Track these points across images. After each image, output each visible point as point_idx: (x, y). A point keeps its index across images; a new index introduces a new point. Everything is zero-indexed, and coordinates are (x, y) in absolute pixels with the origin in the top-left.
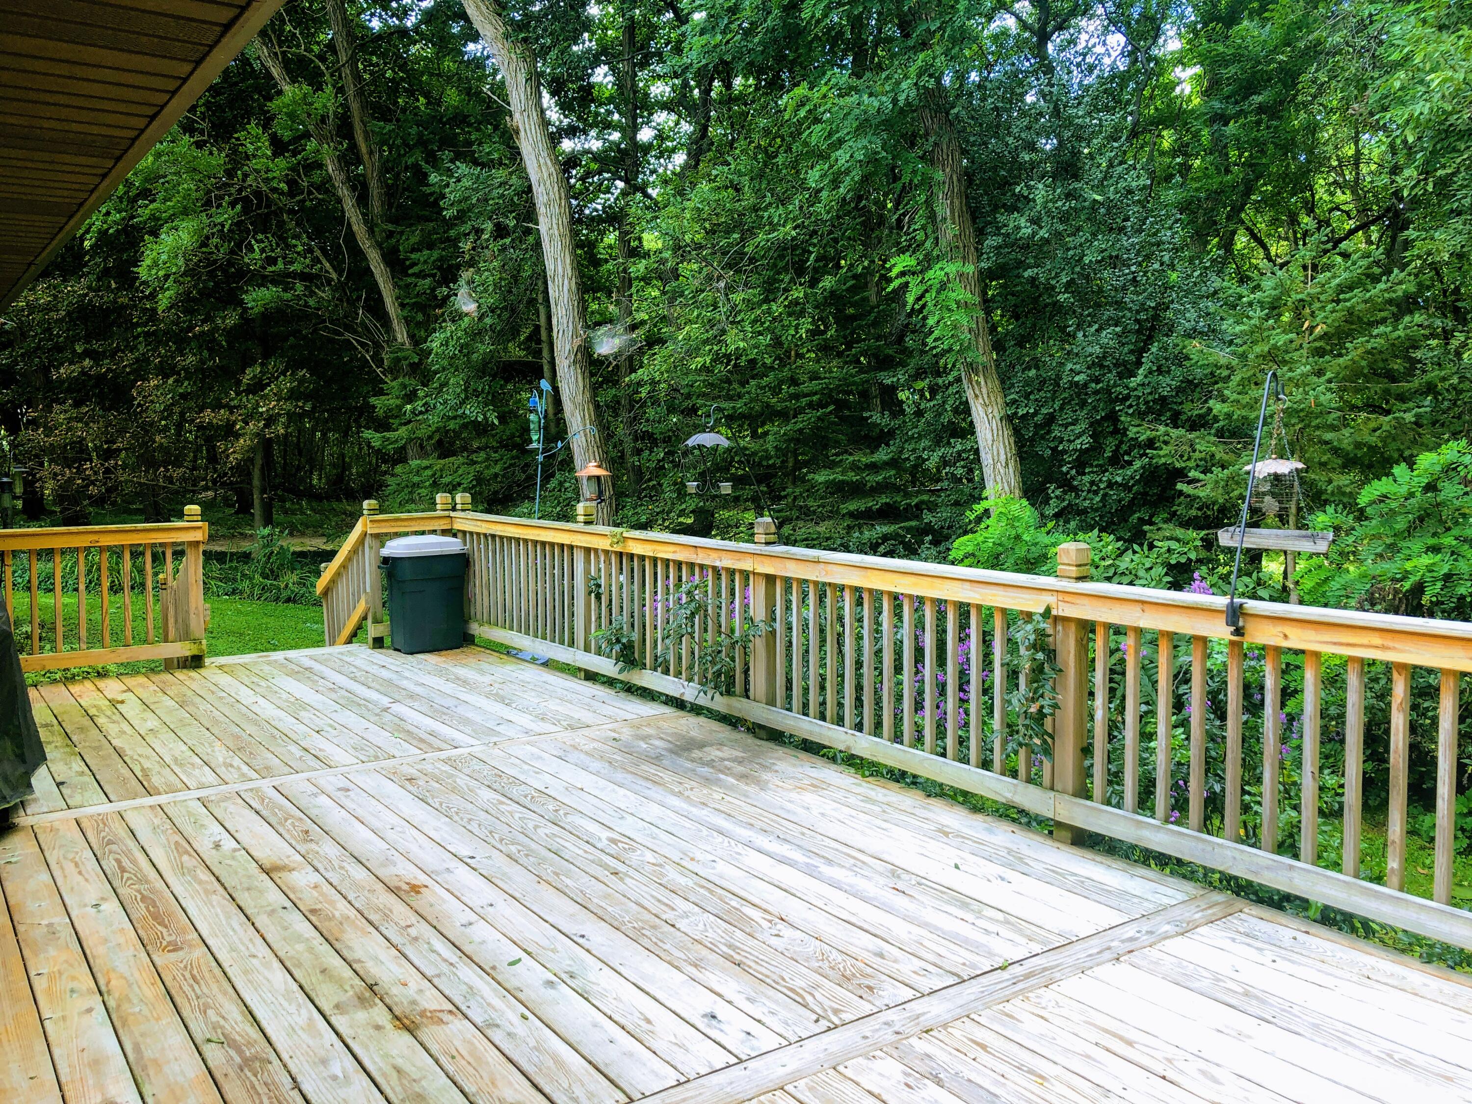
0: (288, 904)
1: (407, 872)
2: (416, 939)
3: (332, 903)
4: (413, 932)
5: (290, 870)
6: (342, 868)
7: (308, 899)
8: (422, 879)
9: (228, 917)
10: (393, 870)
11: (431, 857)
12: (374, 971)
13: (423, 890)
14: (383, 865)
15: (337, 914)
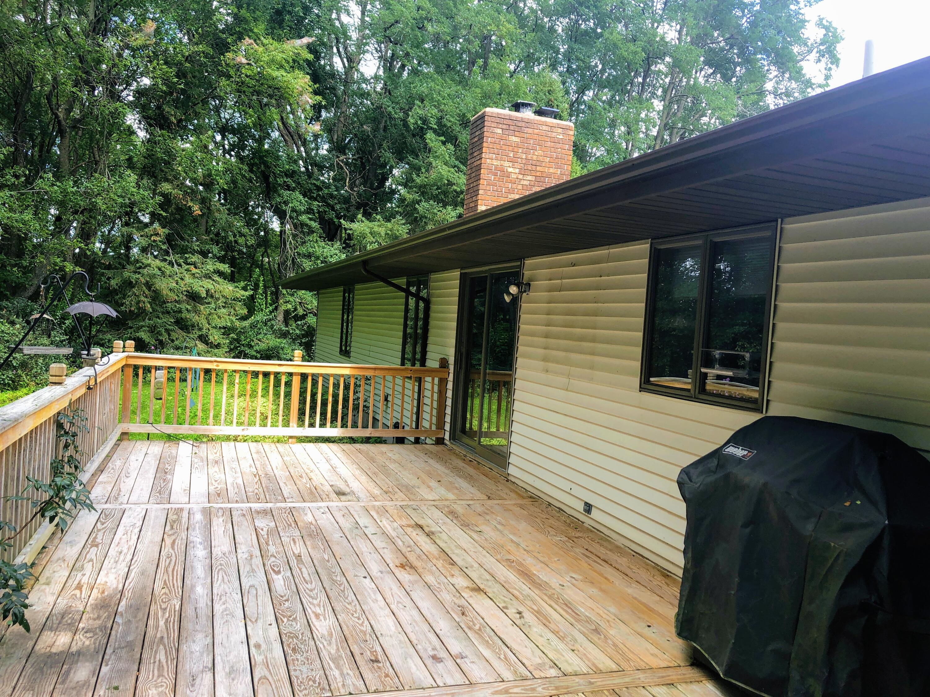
0: (465, 570)
1: (405, 576)
2: (408, 547)
3: (444, 566)
4: (409, 549)
5: (468, 587)
6: (439, 583)
7: (456, 571)
8: (397, 571)
9: (492, 568)
10: (411, 578)
11: (389, 583)
12: (427, 540)
13: (399, 565)
14: (416, 582)
15: (441, 561)
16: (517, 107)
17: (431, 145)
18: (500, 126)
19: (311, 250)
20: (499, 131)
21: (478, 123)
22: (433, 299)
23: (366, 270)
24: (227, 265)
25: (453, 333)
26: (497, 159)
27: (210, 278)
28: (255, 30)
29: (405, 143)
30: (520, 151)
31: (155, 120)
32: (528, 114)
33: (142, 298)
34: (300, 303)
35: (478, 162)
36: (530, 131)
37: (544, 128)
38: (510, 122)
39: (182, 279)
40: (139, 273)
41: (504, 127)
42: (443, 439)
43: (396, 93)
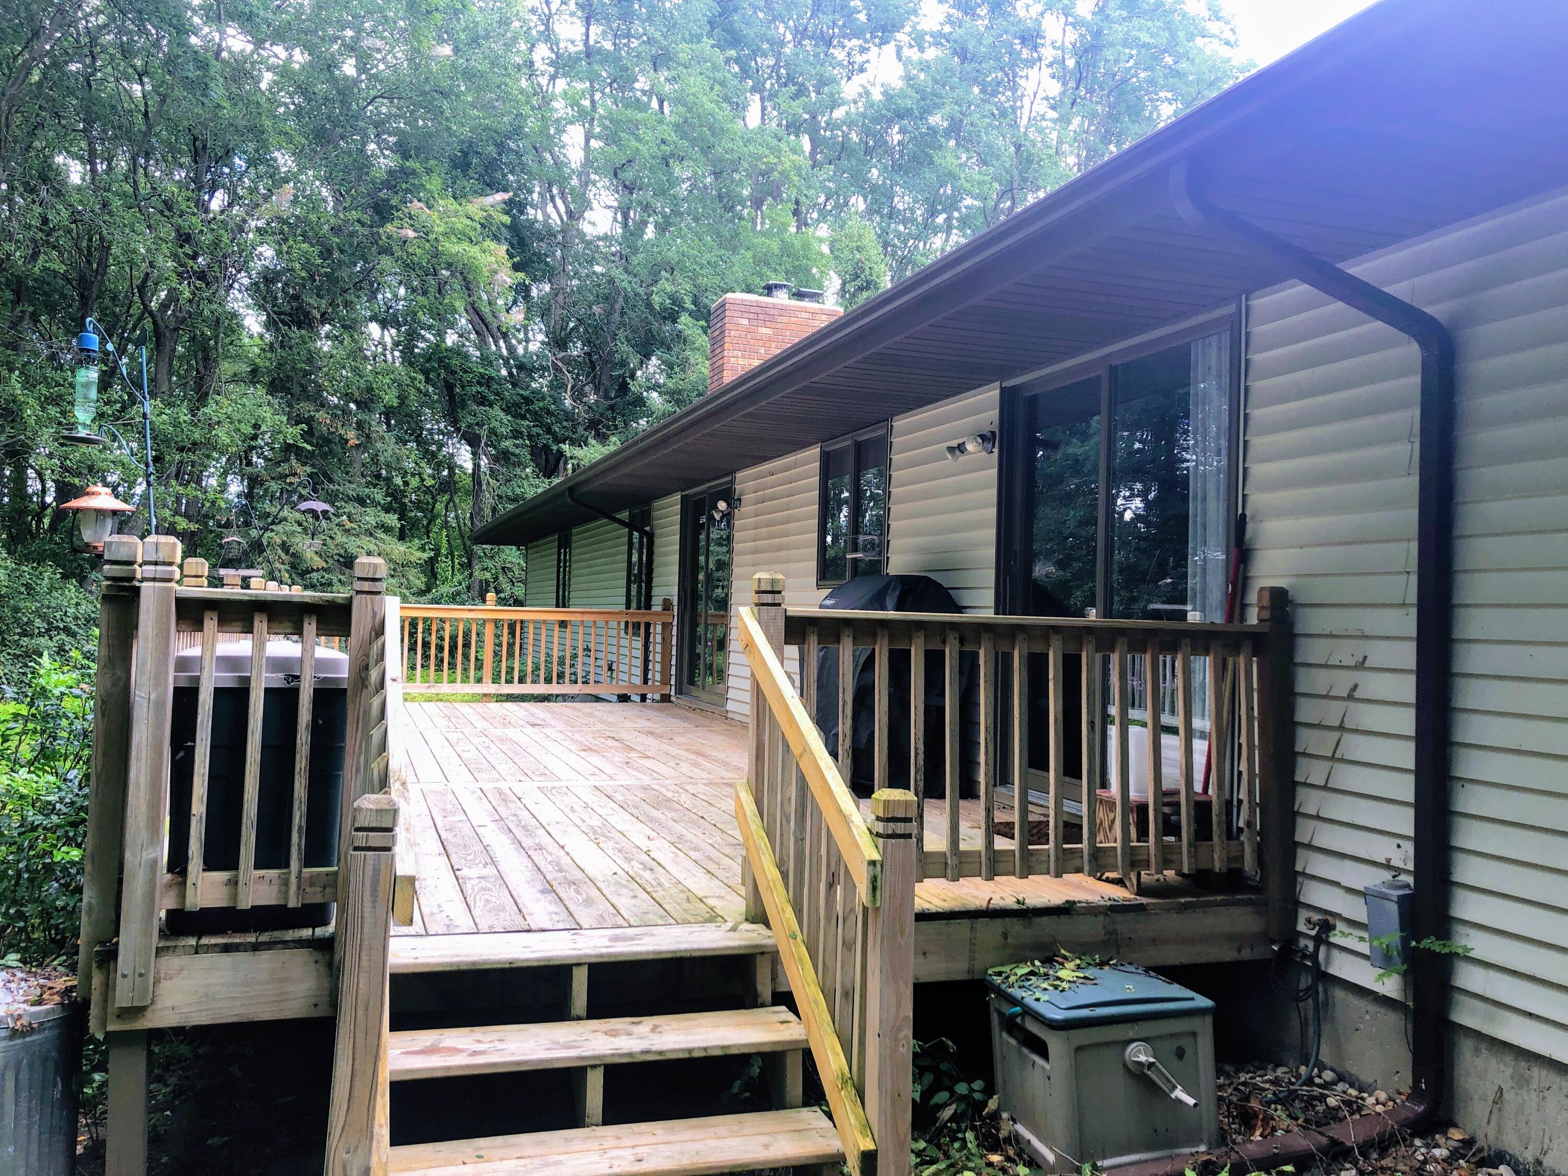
16: (770, 290)
17: (687, 332)
18: (746, 315)
19: (518, 491)
20: (745, 322)
21: (719, 312)
22: (656, 532)
23: (572, 499)
24: (396, 516)
25: (676, 568)
26: (743, 357)
27: (371, 535)
28: (428, 186)
29: (650, 331)
30: (774, 345)
31: (290, 315)
32: (781, 298)
33: (278, 565)
34: (503, 568)
35: (721, 362)
36: (785, 319)
37: (804, 315)
38: (758, 310)
39: (331, 537)
40: (272, 531)
41: (751, 316)
42: (670, 696)
43: (635, 260)
